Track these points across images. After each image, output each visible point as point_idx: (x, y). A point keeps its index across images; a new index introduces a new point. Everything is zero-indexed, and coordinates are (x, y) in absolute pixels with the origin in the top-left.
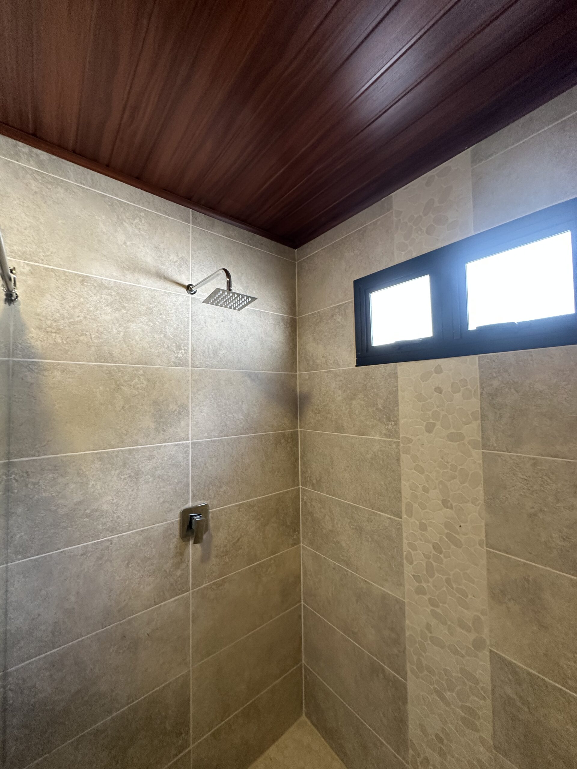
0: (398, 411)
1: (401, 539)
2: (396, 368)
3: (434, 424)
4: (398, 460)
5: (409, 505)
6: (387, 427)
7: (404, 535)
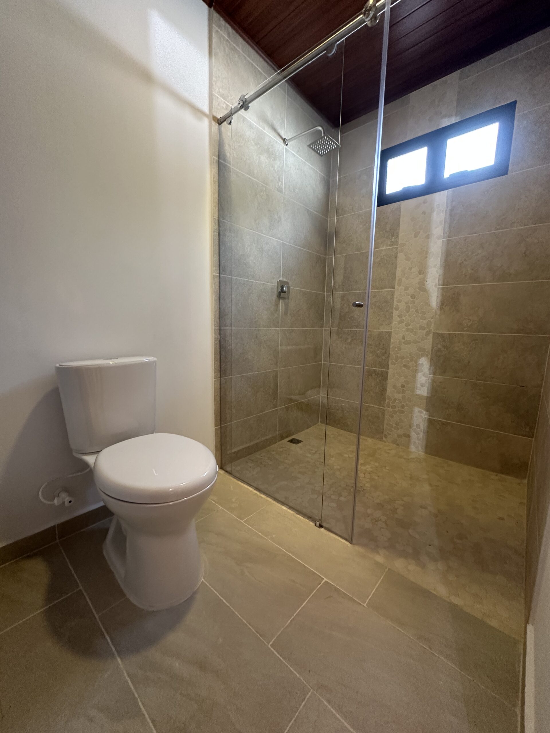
0: (399, 229)
1: (393, 300)
2: (400, 204)
3: (419, 232)
4: (396, 257)
5: (400, 280)
6: (391, 240)
7: (395, 296)
